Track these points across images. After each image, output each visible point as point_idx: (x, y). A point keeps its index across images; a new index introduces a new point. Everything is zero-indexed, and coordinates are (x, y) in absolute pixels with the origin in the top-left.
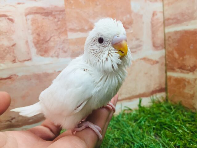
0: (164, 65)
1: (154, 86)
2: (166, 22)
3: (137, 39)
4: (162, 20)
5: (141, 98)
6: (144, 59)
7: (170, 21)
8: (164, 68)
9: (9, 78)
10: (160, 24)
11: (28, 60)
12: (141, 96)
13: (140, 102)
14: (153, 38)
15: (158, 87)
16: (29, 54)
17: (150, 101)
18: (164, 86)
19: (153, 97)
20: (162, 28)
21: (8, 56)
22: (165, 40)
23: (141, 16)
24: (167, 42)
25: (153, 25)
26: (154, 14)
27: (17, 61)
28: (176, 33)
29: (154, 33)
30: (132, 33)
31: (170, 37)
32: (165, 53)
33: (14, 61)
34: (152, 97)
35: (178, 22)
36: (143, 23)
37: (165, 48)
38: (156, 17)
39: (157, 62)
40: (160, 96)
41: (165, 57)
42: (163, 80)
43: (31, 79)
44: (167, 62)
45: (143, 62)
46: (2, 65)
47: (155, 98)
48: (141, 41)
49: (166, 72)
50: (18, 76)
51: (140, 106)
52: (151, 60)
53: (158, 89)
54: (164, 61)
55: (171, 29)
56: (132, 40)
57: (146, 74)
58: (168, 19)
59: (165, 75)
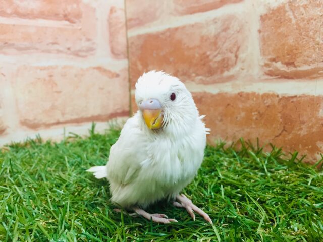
0: (127, 80)
1: (113, 107)
2: (129, 24)
3: (89, 40)
4: (123, 20)
5: (95, 122)
6: (99, 68)
7: (133, 22)
8: (128, 84)
10: (120, 26)
12: (94, 119)
13: (93, 127)
14: (111, 42)
17: (108, 127)
18: (127, 109)
19: (112, 122)
20: (124, 30)
22: (128, 48)
23: (94, 10)
24: (130, 50)
25: (110, 25)
26: (112, 10)
28: (139, 37)
29: (112, 35)
30: (80, 29)
31: (132, 43)
32: (129, 64)
34: (110, 122)
35: (140, 23)
36: (97, 19)
37: (128, 58)
38: (114, 15)
39: (117, 75)
41: (129, 70)
42: (127, 100)
44: (131, 77)
45: (96, 72)
47: (114, 123)
48: (94, 43)
49: (130, 91)
51: (92, 131)
52: (109, 72)
53: (119, 111)
54: (126, 74)
55: (134, 33)
56: (81, 40)
57: (102, 89)
58: (131, 20)
59: (128, 93)
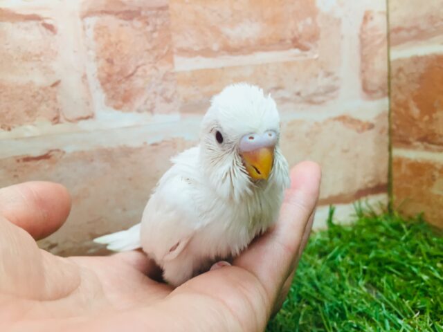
0: (386, 132)
1: (362, 179)
2: (393, 36)
3: (328, 74)
4: (383, 31)
5: (334, 205)
6: (343, 119)
7: (404, 34)
8: (387, 139)
9: (46, 157)
10: (378, 41)
11: (87, 118)
12: (333, 201)
13: (331, 213)
14: (363, 72)
15: (371, 182)
16: (88, 104)
17: (354, 212)
18: (384, 180)
19: (360, 204)
20: (383, 49)
21: (43, 107)
22: (389, 77)
23: (338, 22)
24: (394, 81)
25: (363, 43)
26: (366, 18)
27: (62, 119)
28: (416, 60)
29: (365, 60)
30: (317, 59)
31: (400, 70)
32: (390, 105)
33: (56, 120)
34: (357, 203)
36: (342, 37)
37: (389, 94)
38: (370, 24)
39: (371, 126)
40: (375, 202)
41: (389, 116)
42: (384, 167)
43: (92, 160)
44: (394, 127)
45: (338, 124)
46: (30, 127)
47: (363, 205)
48: (336, 79)
49: (390, 149)
50: (64, 152)
51: (330, 222)
52: (359, 122)
53: (370, 185)
54: (386, 123)
55: (403, 53)
56: (317, 76)
57: (345, 151)
58: (399, 29)
59: (387, 154)
